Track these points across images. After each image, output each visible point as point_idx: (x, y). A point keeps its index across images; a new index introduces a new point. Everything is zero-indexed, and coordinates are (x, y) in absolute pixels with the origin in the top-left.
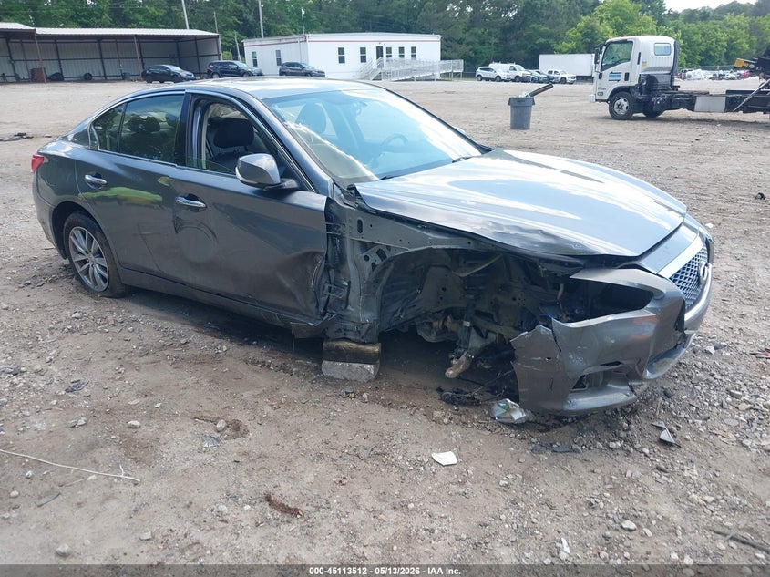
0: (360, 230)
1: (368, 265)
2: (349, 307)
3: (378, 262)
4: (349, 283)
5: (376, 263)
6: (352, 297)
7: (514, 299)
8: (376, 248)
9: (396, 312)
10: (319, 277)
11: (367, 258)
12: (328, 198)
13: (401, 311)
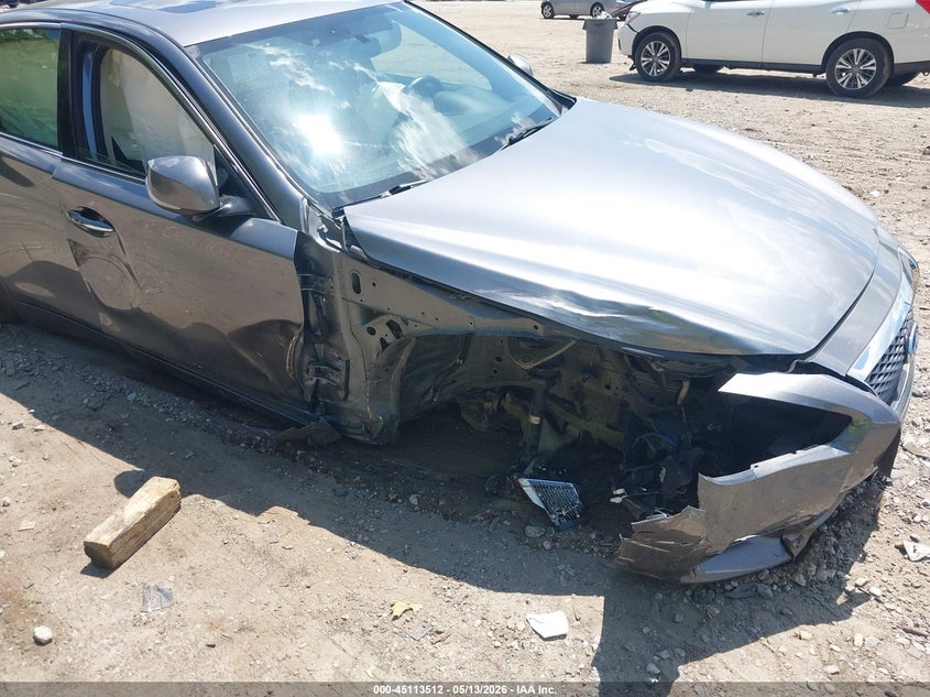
0: (357, 289)
1: (375, 341)
2: (350, 398)
3: (390, 338)
4: (348, 362)
5: (388, 340)
6: (354, 383)
7: (608, 387)
8: (386, 319)
9: (426, 393)
10: (298, 354)
11: (372, 331)
12: (300, 233)
13: (435, 391)
